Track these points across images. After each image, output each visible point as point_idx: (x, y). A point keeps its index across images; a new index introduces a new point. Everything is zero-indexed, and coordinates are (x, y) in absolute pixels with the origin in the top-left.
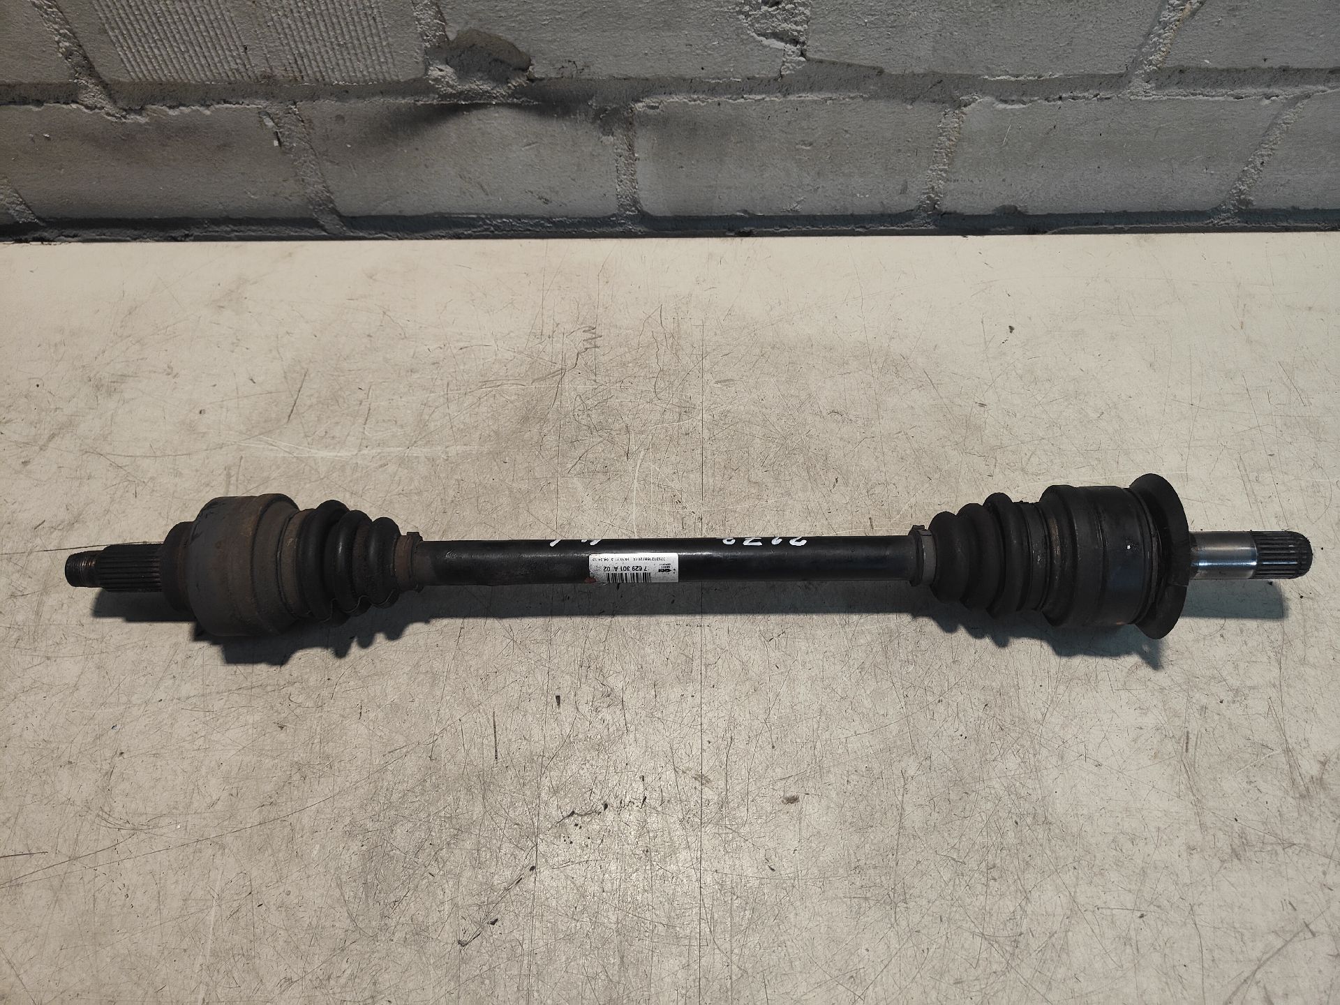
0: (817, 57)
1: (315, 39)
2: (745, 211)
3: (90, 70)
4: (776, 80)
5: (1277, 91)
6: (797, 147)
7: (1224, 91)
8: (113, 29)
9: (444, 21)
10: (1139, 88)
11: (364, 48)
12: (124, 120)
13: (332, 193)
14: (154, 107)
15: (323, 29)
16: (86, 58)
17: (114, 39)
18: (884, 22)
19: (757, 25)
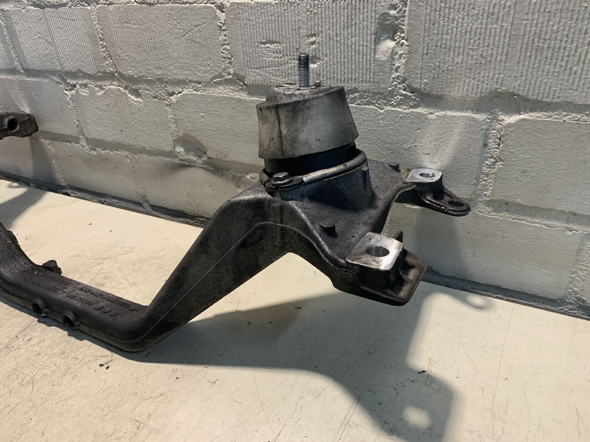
3: (82, 133)
8: (88, 119)
9: (178, 129)
12: (90, 152)
13: (146, 193)
14: (98, 149)
16: (81, 128)
17: (88, 123)
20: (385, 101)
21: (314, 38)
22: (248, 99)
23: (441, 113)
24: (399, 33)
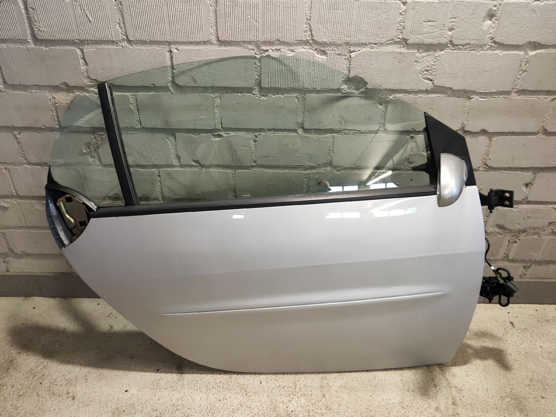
0: (436, 85)
1: (317, 77)
2: (413, 129)
3: (259, 84)
4: (425, 90)
5: (548, 97)
6: (429, 110)
7: (535, 97)
8: (271, 73)
9: (350, 73)
10: (514, 96)
11: (328, 80)
12: (260, 98)
13: (304, 121)
14: (269, 95)
15: (320, 75)
16: (260, 80)
17: (270, 76)
18: (453, 76)
19: (423, 76)
20: (481, 49)
21: (454, 20)
22: (406, 52)
23: (505, 53)
24: (494, 18)
